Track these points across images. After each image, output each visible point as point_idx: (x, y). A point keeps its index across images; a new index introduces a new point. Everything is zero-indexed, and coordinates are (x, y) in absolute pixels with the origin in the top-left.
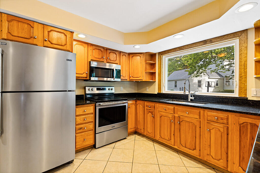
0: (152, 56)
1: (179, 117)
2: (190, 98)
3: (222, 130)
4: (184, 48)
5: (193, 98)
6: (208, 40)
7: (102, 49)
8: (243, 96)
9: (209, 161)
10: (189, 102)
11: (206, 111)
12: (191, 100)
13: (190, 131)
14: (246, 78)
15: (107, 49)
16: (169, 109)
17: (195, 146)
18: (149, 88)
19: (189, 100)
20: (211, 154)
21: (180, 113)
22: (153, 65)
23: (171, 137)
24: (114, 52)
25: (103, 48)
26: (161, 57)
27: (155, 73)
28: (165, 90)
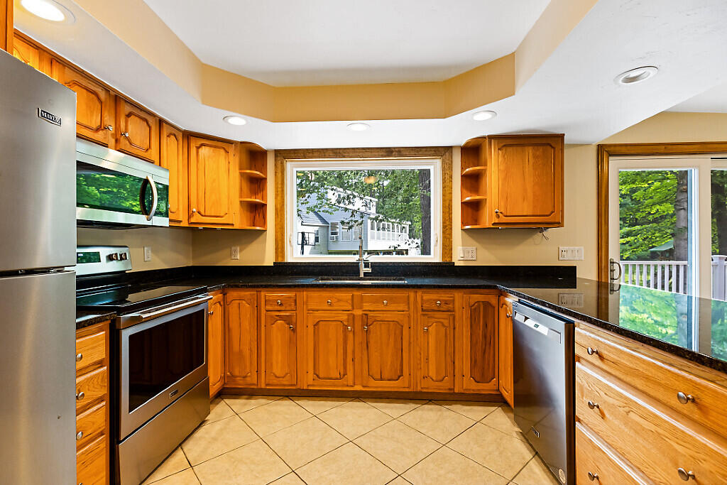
0: (255, 155)
1: (366, 314)
2: (363, 270)
3: (446, 322)
4: (345, 153)
5: (369, 270)
6: (394, 148)
7: (102, 95)
8: (448, 260)
9: (427, 388)
10: (361, 279)
11: (420, 293)
12: (365, 274)
13: (392, 340)
14: (451, 229)
15: (118, 99)
16: (339, 300)
17: (402, 371)
18: (241, 251)
19: (362, 275)
20: (430, 374)
21: (367, 306)
22: (257, 184)
23: (345, 368)
24: (143, 115)
25: (107, 89)
26: (282, 163)
27: (264, 206)
28: (294, 255)
